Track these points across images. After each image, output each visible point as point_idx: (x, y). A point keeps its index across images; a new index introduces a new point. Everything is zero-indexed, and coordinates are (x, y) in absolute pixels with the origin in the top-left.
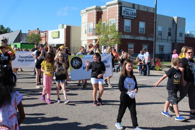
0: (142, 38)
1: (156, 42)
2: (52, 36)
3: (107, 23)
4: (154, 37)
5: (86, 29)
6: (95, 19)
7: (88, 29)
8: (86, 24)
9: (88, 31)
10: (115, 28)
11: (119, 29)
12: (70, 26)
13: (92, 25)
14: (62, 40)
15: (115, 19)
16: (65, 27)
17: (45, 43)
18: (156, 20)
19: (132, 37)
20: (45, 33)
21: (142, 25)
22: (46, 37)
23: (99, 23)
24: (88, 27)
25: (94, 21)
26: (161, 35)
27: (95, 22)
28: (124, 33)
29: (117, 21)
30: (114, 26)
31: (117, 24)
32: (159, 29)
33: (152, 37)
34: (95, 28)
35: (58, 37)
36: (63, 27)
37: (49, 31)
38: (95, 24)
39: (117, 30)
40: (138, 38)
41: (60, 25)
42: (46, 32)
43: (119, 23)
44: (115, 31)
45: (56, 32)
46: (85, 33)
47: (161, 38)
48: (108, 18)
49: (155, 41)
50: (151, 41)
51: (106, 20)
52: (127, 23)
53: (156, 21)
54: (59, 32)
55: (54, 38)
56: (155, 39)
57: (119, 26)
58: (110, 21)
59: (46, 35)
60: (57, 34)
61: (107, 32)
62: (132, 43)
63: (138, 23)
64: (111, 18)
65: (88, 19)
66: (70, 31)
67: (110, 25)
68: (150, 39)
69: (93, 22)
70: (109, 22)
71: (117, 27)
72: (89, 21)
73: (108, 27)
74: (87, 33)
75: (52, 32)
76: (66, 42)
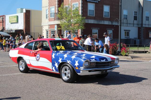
0: (106, 23)
1: (121, 27)
2: (10, 21)
3: (70, 7)
4: (120, 21)
5: (48, 13)
6: (57, 3)
7: (49, 14)
8: (47, 8)
9: (49, 15)
10: (78, 13)
11: (82, 13)
12: (30, 10)
13: (54, 9)
14: (21, 26)
15: (78, 3)
16: (24, 11)
17: (2, 28)
18: (121, 3)
19: (96, 21)
20: (2, 17)
21: (106, 9)
22: (3, 22)
23: (61, 7)
24: (49, 11)
25: (56, 4)
26: (126, 19)
27: (57, 6)
28: (88, 18)
29: (80, 5)
30: (77, 10)
31: (80, 8)
32: (125, 12)
33: (117, 21)
34: (57, 12)
35: (16, 22)
36: (22, 11)
37: (6, 16)
38: (57, 9)
39: (80, 14)
40: (102, 23)
41: (19, 10)
42: (4, 17)
43: (82, 7)
44: (79, 15)
45: (15, 17)
46: (46, 18)
47: (126, 22)
48: (70, 2)
49: (121, 25)
50: (116, 25)
51: (69, 4)
52: (91, 7)
53: (121, 5)
54: (17, 17)
55: (12, 23)
56: (121, 24)
57: (82, 10)
58: (73, 5)
59: (3, 20)
60: (16, 19)
61: (70, 16)
62: (96, 28)
63: (103, 7)
64: (74, 2)
65: (49, 3)
66: (30, 16)
67: (73, 9)
68: (115, 24)
69: (54, 7)
70: (71, 6)
71: (80, 12)
72: (50, 5)
73: (70, 11)
74: (48, 18)
75: (9, 17)
76: (26, 27)
